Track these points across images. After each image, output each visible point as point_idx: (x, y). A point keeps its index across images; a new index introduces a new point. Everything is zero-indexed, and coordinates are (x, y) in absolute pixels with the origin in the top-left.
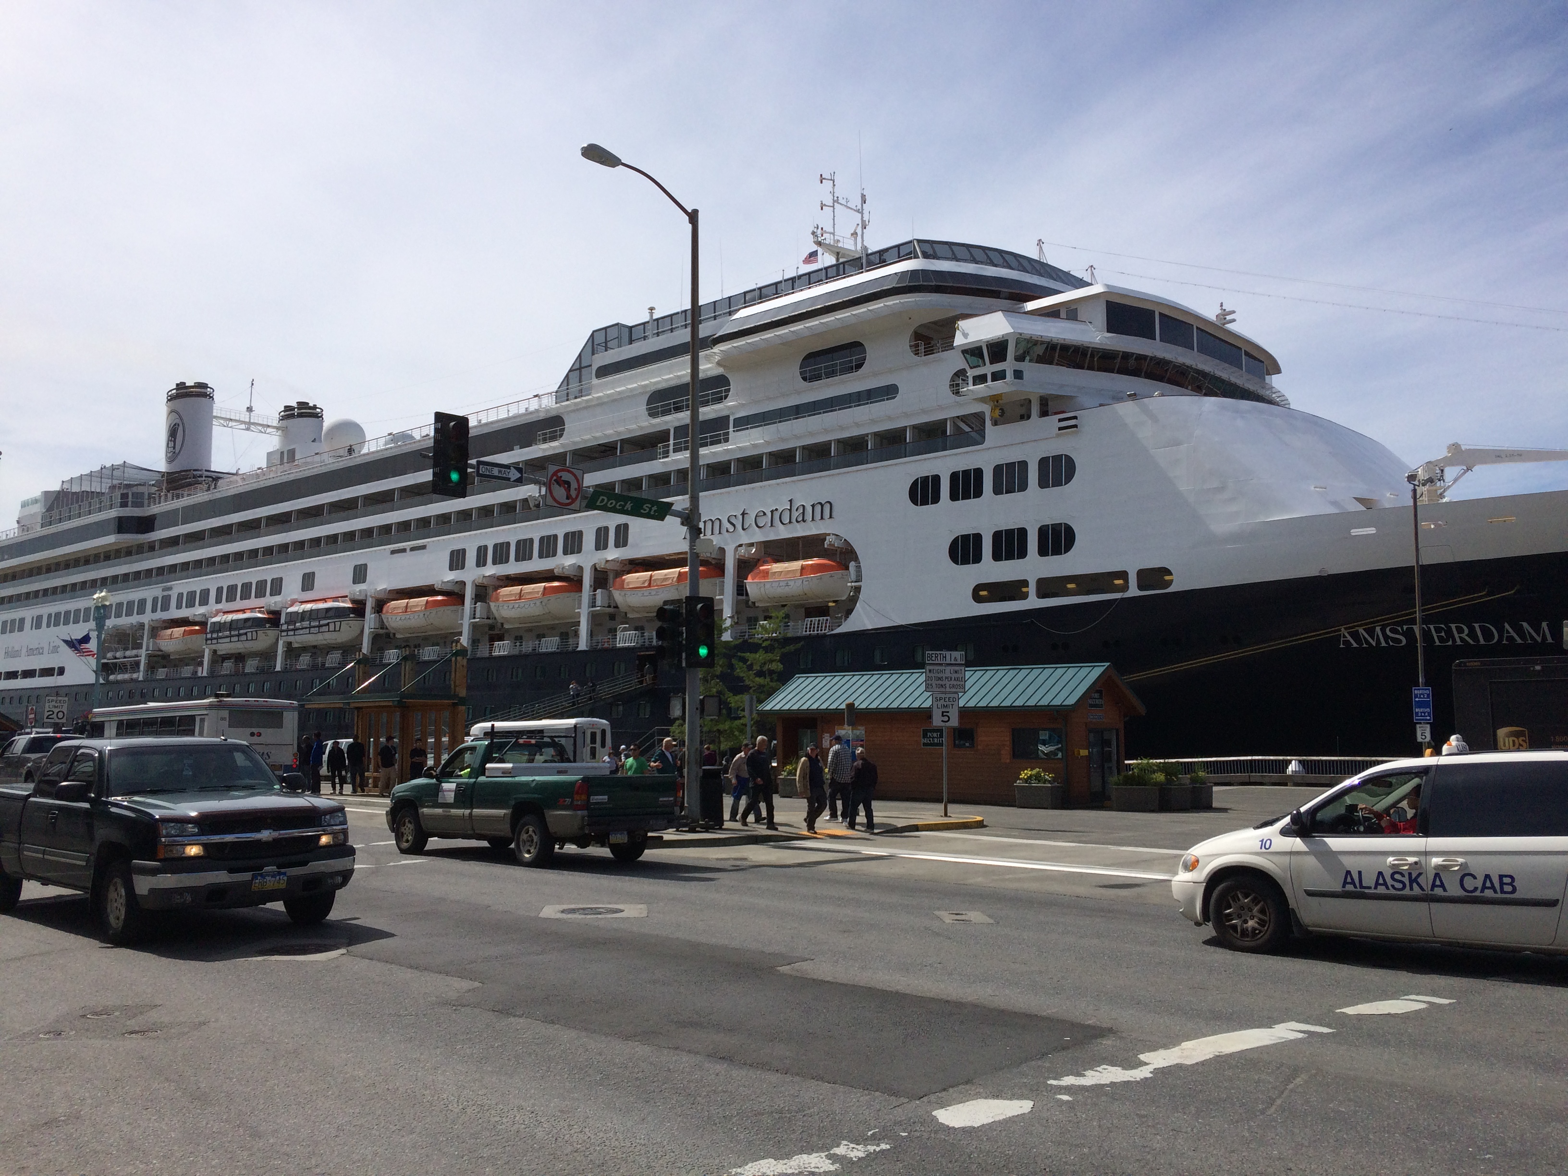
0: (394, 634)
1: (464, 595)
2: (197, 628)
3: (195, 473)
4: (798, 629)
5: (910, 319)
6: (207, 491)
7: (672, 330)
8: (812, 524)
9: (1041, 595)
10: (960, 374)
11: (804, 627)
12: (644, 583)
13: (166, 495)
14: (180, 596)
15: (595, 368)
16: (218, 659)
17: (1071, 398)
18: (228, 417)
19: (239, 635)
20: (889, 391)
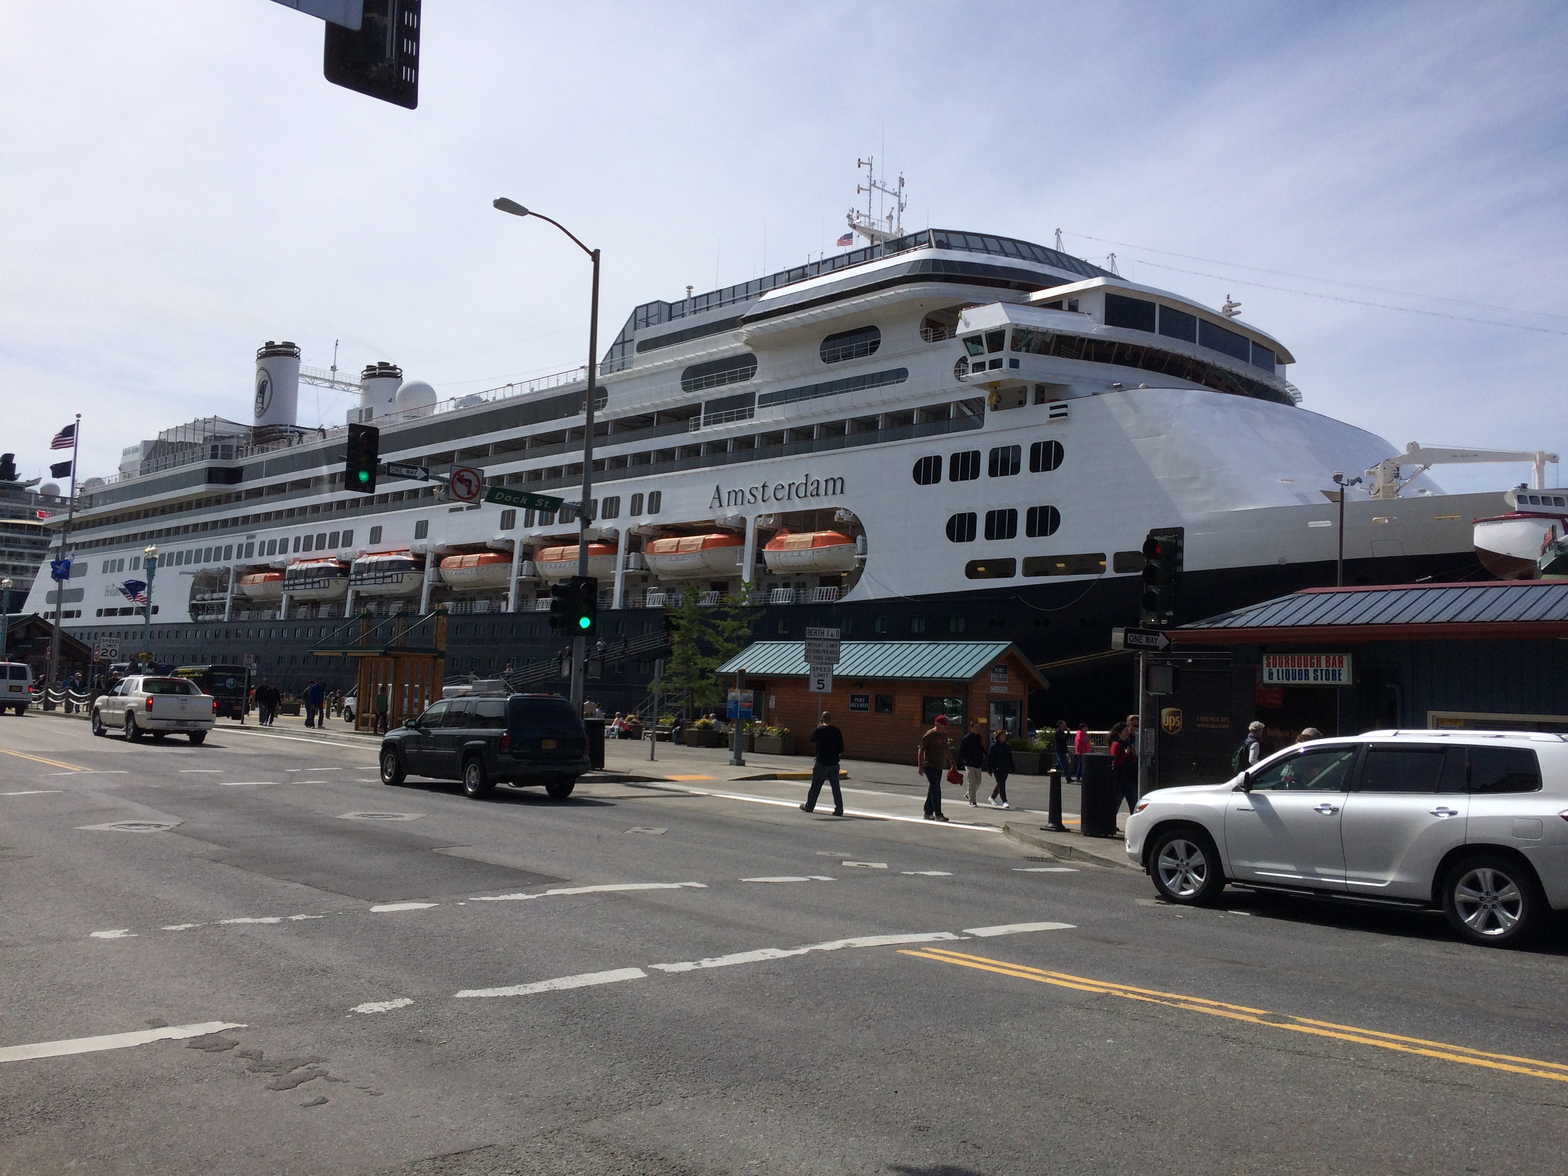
0: (451, 587)
1: (513, 553)
2: (277, 574)
3: (280, 428)
4: (808, 596)
5: (921, 306)
6: (288, 446)
7: (708, 309)
8: (825, 498)
9: (1026, 574)
10: (963, 360)
11: (816, 596)
12: (672, 548)
13: (252, 449)
14: (263, 543)
15: (636, 342)
16: (294, 604)
17: (1065, 387)
18: (313, 375)
19: (313, 583)
20: (900, 375)
